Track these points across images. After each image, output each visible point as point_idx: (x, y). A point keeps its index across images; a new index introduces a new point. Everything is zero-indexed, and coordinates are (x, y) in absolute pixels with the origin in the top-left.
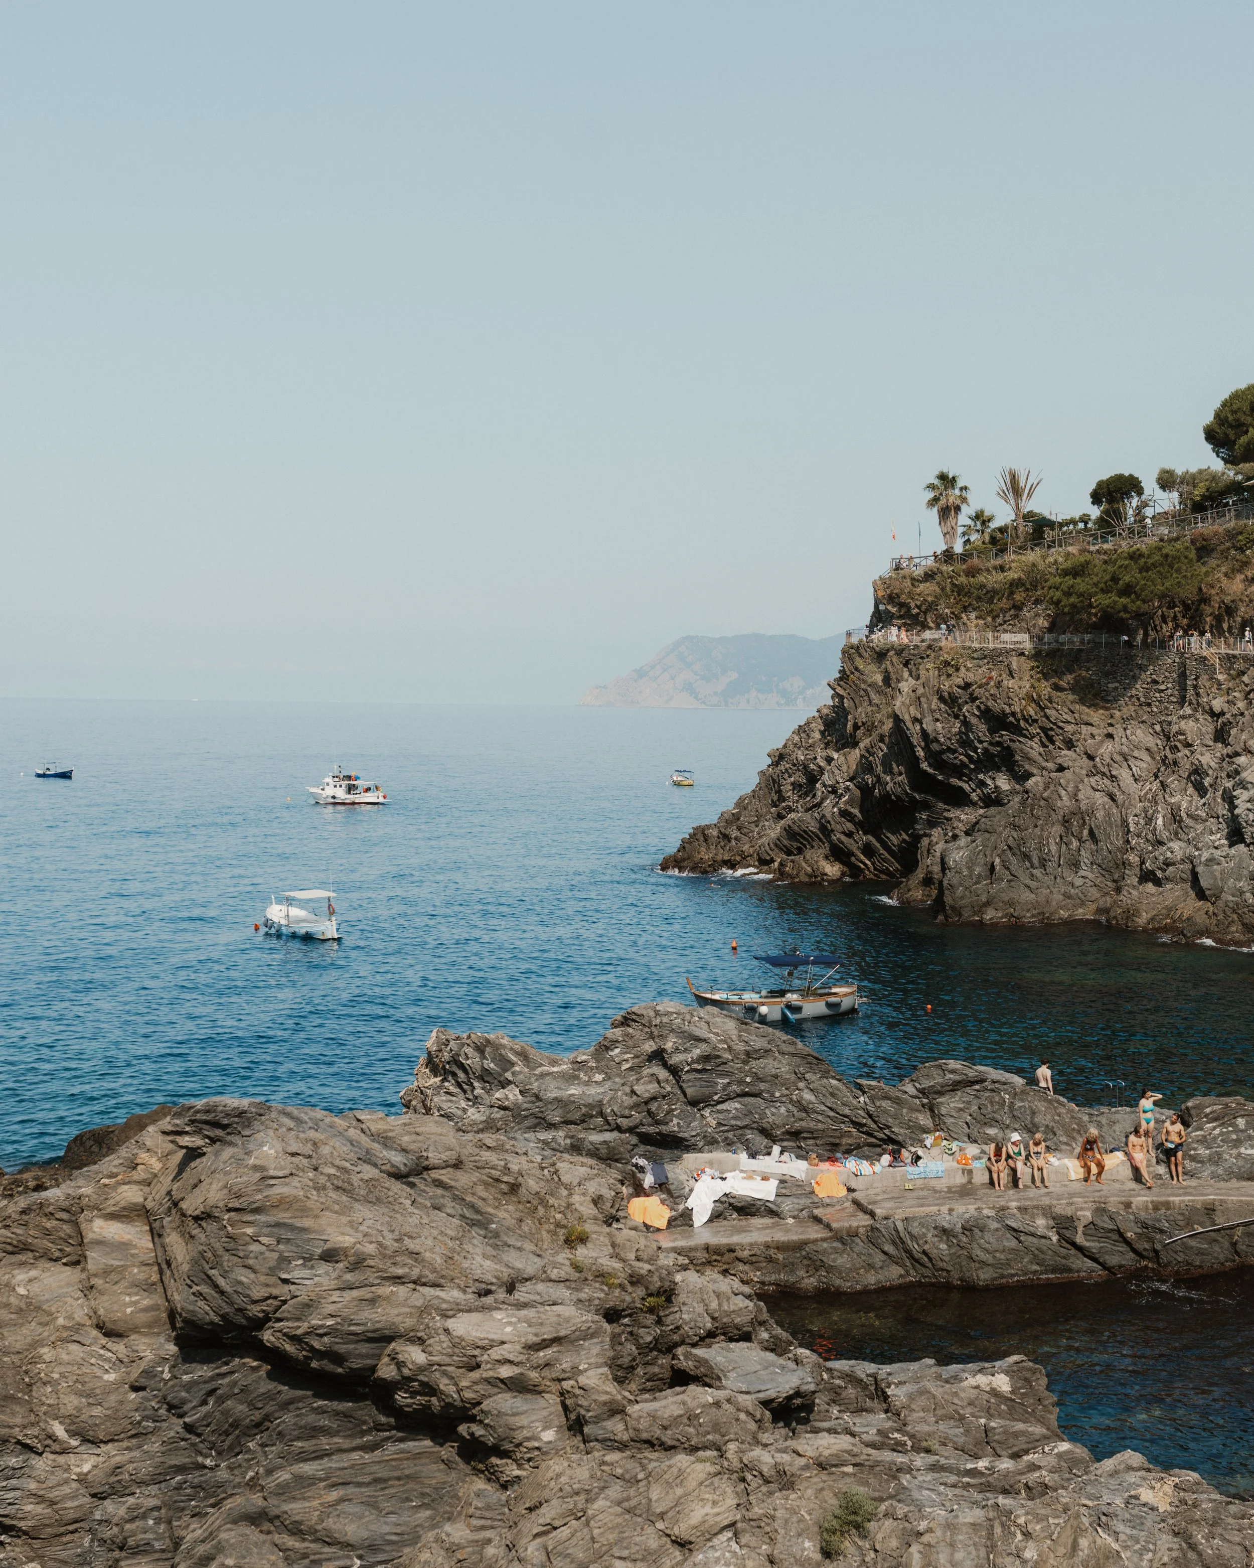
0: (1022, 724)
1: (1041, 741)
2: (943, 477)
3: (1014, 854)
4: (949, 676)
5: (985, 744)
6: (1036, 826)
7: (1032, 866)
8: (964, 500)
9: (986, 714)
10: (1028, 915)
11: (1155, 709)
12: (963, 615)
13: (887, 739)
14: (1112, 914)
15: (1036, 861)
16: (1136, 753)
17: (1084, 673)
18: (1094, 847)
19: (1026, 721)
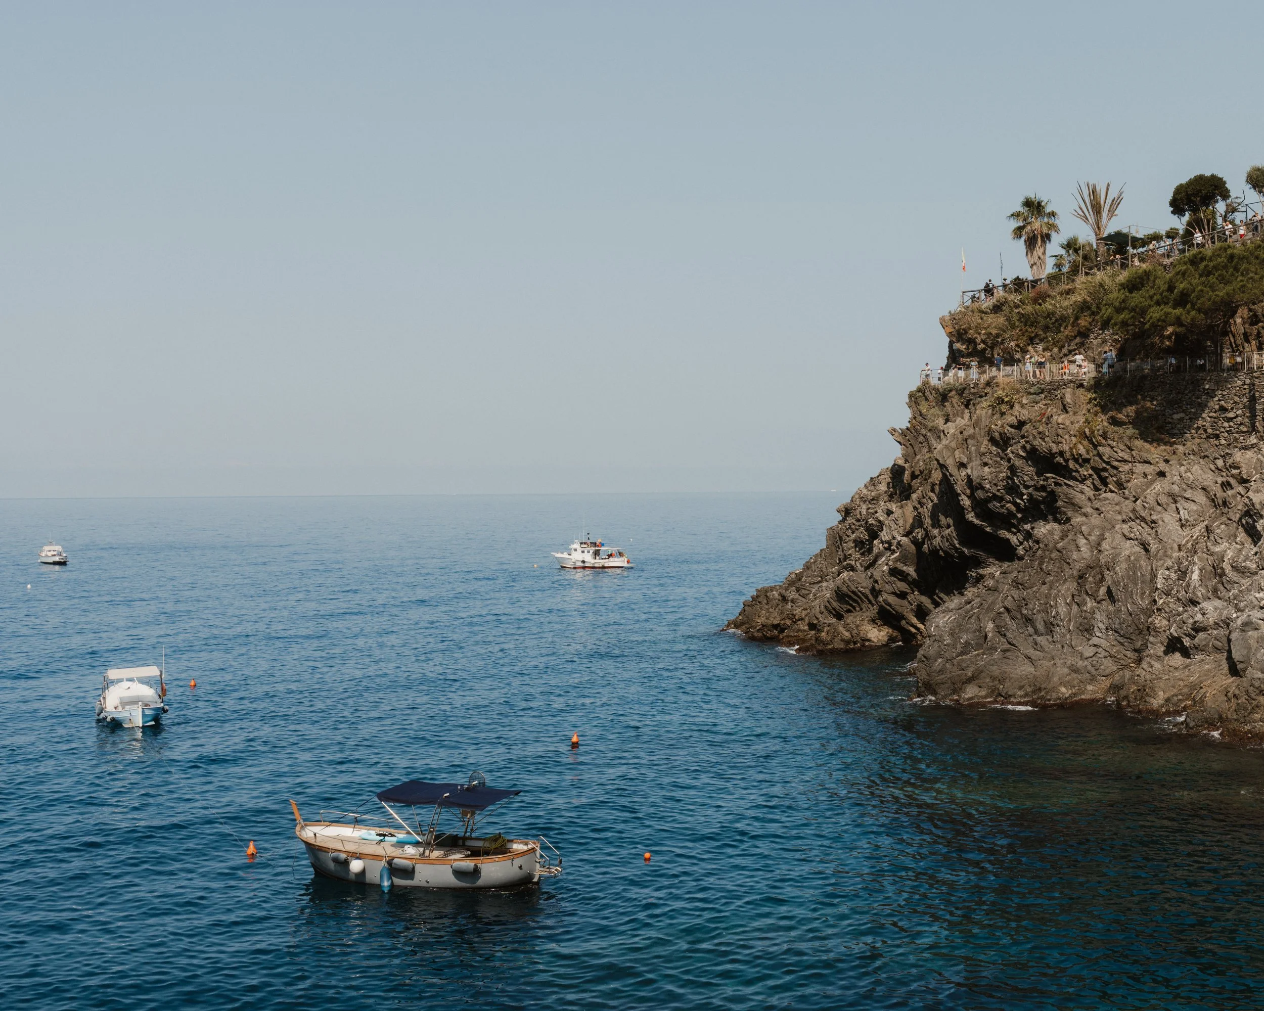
0: (1071, 464)
1: (1093, 483)
2: (1028, 203)
3: (1013, 618)
4: (1003, 414)
5: (1031, 490)
6: (1044, 583)
7: (1036, 632)
8: (1052, 227)
9: (1033, 455)
10: (1020, 693)
11: (1223, 442)
12: (1030, 348)
13: (937, 488)
14: (1123, 693)
15: (1040, 626)
16: (1188, 494)
17: (1148, 404)
18: (1111, 608)
19: (1076, 460)
